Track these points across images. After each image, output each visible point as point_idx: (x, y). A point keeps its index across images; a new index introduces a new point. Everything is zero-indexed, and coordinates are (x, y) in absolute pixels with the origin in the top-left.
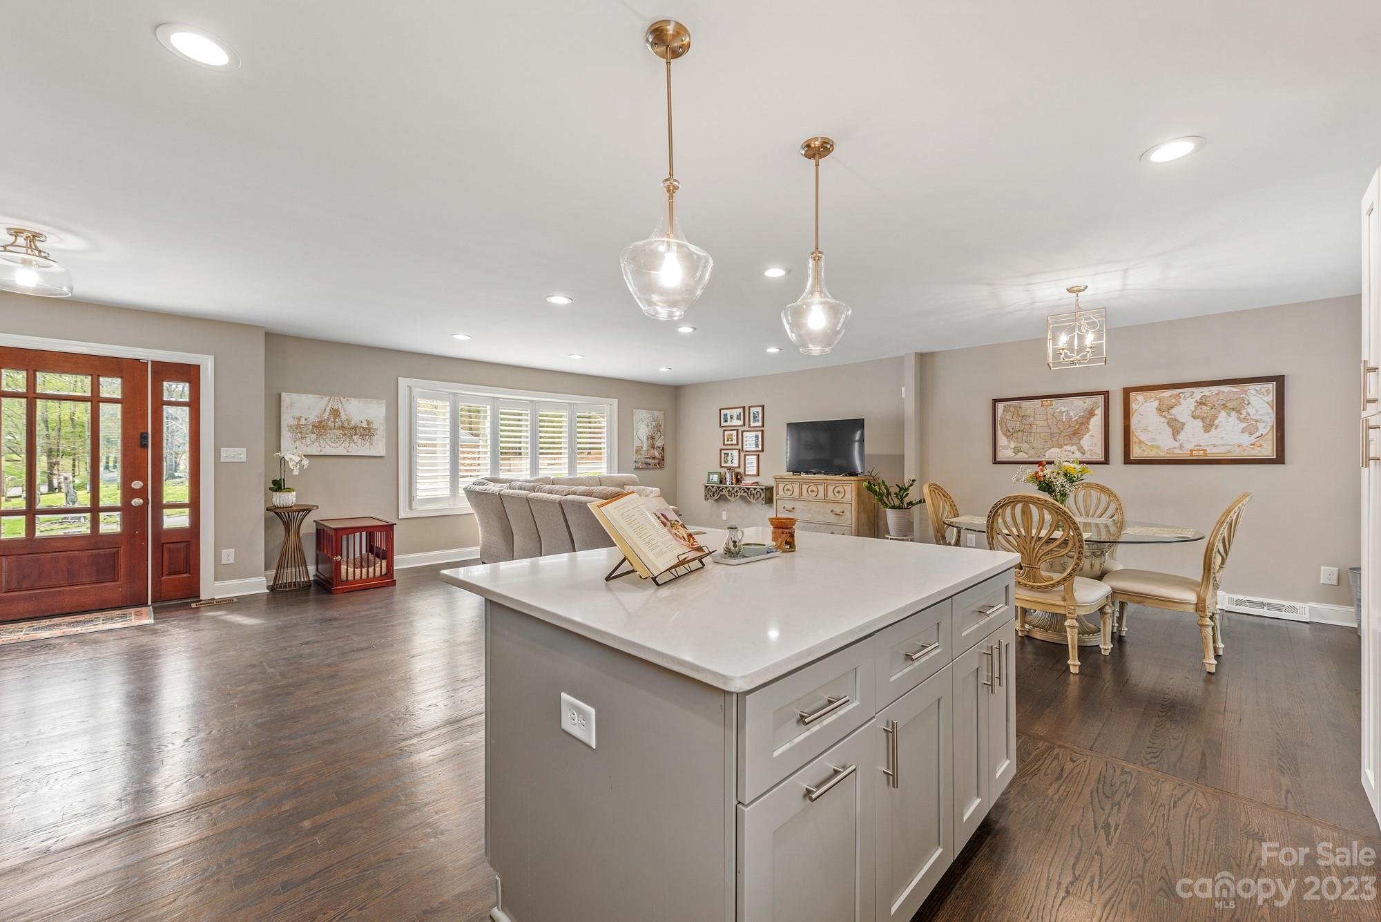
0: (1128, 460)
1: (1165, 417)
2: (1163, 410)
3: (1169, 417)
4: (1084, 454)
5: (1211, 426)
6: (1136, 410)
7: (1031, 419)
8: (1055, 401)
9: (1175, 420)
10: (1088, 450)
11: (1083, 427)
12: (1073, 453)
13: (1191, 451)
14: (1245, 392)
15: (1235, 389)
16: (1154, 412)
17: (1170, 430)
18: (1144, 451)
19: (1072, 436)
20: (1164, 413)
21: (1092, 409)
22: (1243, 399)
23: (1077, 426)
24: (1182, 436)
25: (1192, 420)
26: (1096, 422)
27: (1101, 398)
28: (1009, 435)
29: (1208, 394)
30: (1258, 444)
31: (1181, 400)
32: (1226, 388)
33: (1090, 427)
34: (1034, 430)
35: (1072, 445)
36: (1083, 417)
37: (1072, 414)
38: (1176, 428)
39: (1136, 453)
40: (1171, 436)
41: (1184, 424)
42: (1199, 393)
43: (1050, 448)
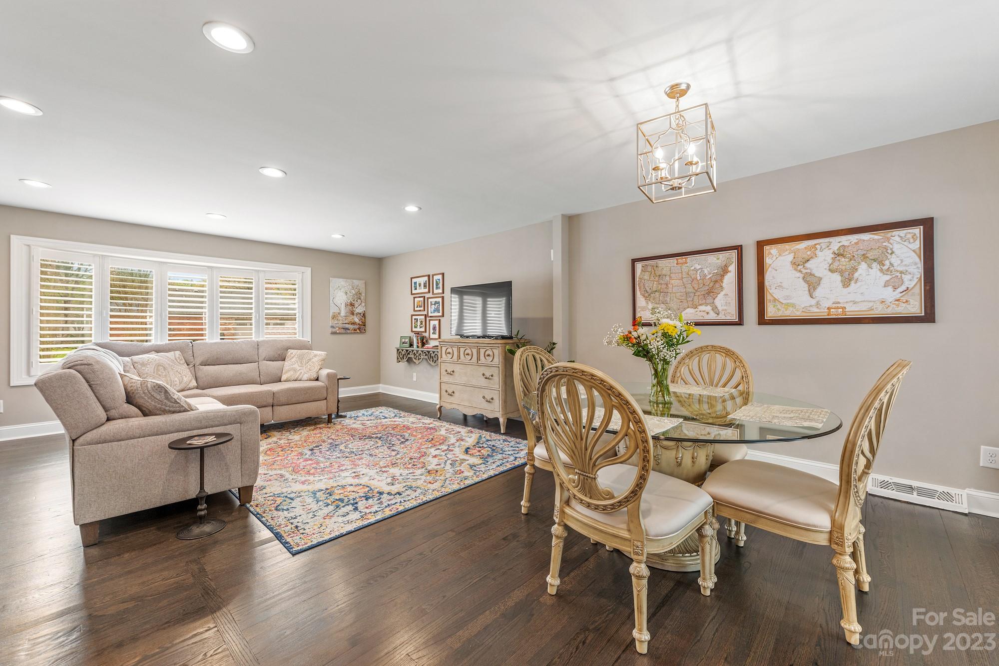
0: (762, 320)
1: (800, 271)
2: (799, 263)
3: (804, 271)
4: (718, 314)
5: (850, 280)
6: (770, 265)
7: (668, 278)
8: (690, 259)
9: (811, 274)
10: (723, 310)
11: (717, 286)
12: (708, 313)
13: (828, 308)
14: (888, 239)
15: (876, 237)
16: (789, 266)
17: (806, 285)
18: (778, 310)
19: (707, 295)
20: (800, 267)
21: (726, 266)
22: (886, 248)
23: (712, 284)
24: (819, 292)
25: (830, 273)
26: (730, 279)
27: (734, 253)
28: (648, 296)
29: (846, 243)
30: (904, 299)
31: (818, 252)
32: (866, 236)
33: (724, 285)
34: (670, 290)
35: (707, 304)
36: (717, 274)
37: (706, 272)
38: (812, 283)
39: (771, 312)
40: (807, 292)
41: (820, 279)
42: (836, 242)
43: (685, 309)
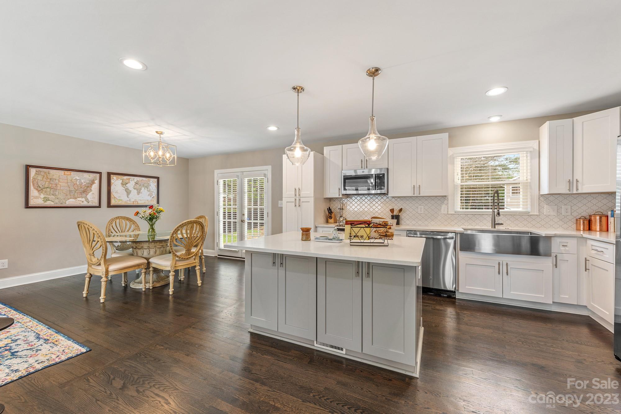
0: (109, 205)
1: (124, 187)
2: (124, 184)
3: (126, 187)
4: (88, 202)
5: (140, 193)
6: (113, 183)
7: (57, 181)
8: (72, 173)
9: (128, 189)
10: (91, 201)
11: (89, 189)
12: (83, 202)
13: (133, 202)
14: (149, 181)
15: (146, 180)
16: (120, 185)
17: (126, 193)
18: (116, 202)
19: (82, 193)
20: (124, 186)
21: (93, 180)
22: (149, 183)
23: (86, 188)
24: (130, 196)
25: (134, 189)
26: (95, 186)
27: (98, 175)
28: (40, 189)
29: (139, 180)
30: (153, 200)
31: (130, 181)
32: (144, 179)
33: (92, 189)
34: (59, 188)
35: (82, 197)
36: (89, 183)
37: (82, 181)
38: (128, 192)
39: (113, 202)
40: (126, 195)
41: (131, 191)
42: (136, 179)
43: (69, 199)
